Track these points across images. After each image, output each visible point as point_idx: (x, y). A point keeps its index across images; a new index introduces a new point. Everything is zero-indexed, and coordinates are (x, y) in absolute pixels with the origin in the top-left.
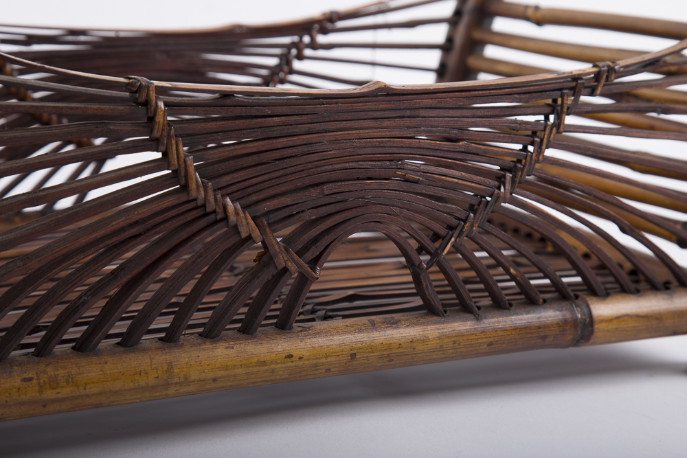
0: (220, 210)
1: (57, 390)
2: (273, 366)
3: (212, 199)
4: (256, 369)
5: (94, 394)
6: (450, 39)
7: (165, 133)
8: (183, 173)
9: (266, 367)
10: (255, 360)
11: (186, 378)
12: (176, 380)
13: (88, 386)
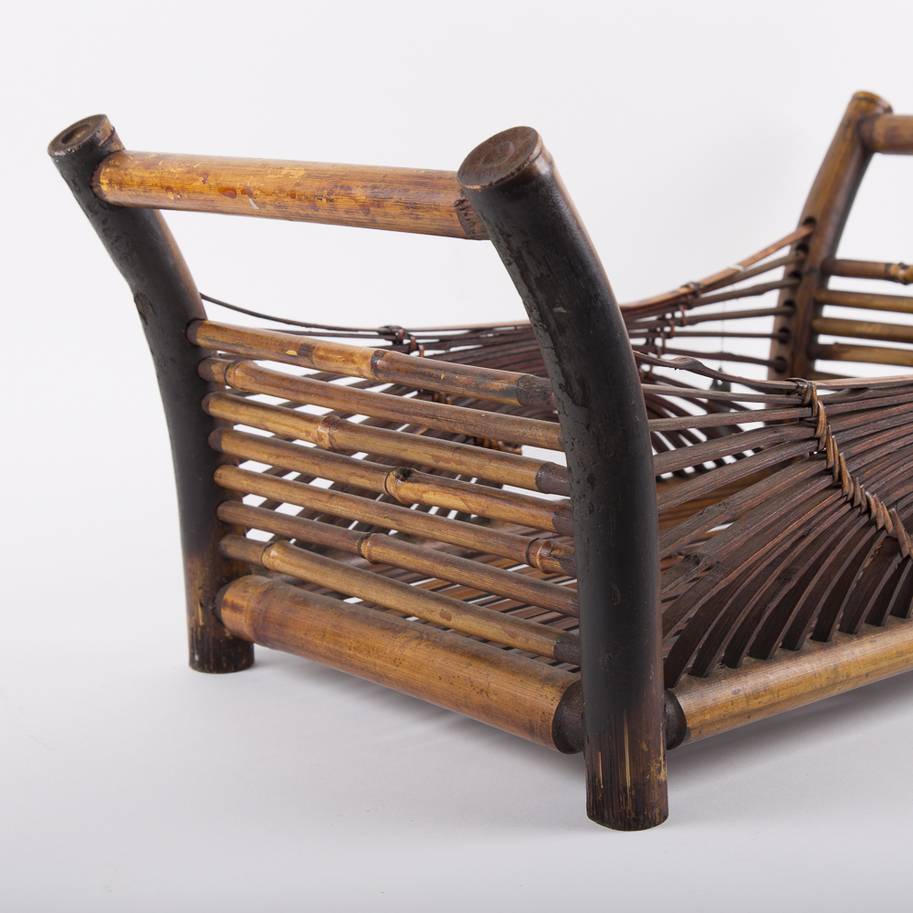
0: (864, 504)
1: (760, 700)
2: (908, 656)
3: (859, 494)
4: (896, 660)
5: (784, 701)
6: (789, 303)
7: (825, 433)
8: (837, 471)
9: (903, 658)
10: (895, 651)
11: (848, 676)
12: (841, 679)
13: (781, 693)
